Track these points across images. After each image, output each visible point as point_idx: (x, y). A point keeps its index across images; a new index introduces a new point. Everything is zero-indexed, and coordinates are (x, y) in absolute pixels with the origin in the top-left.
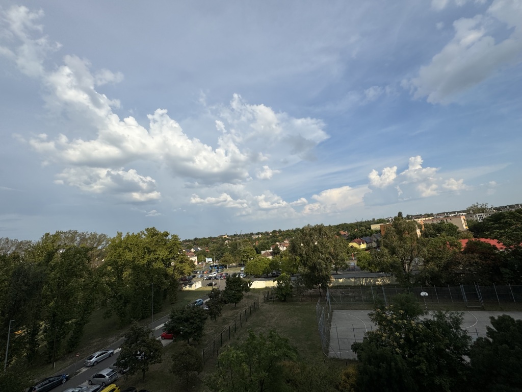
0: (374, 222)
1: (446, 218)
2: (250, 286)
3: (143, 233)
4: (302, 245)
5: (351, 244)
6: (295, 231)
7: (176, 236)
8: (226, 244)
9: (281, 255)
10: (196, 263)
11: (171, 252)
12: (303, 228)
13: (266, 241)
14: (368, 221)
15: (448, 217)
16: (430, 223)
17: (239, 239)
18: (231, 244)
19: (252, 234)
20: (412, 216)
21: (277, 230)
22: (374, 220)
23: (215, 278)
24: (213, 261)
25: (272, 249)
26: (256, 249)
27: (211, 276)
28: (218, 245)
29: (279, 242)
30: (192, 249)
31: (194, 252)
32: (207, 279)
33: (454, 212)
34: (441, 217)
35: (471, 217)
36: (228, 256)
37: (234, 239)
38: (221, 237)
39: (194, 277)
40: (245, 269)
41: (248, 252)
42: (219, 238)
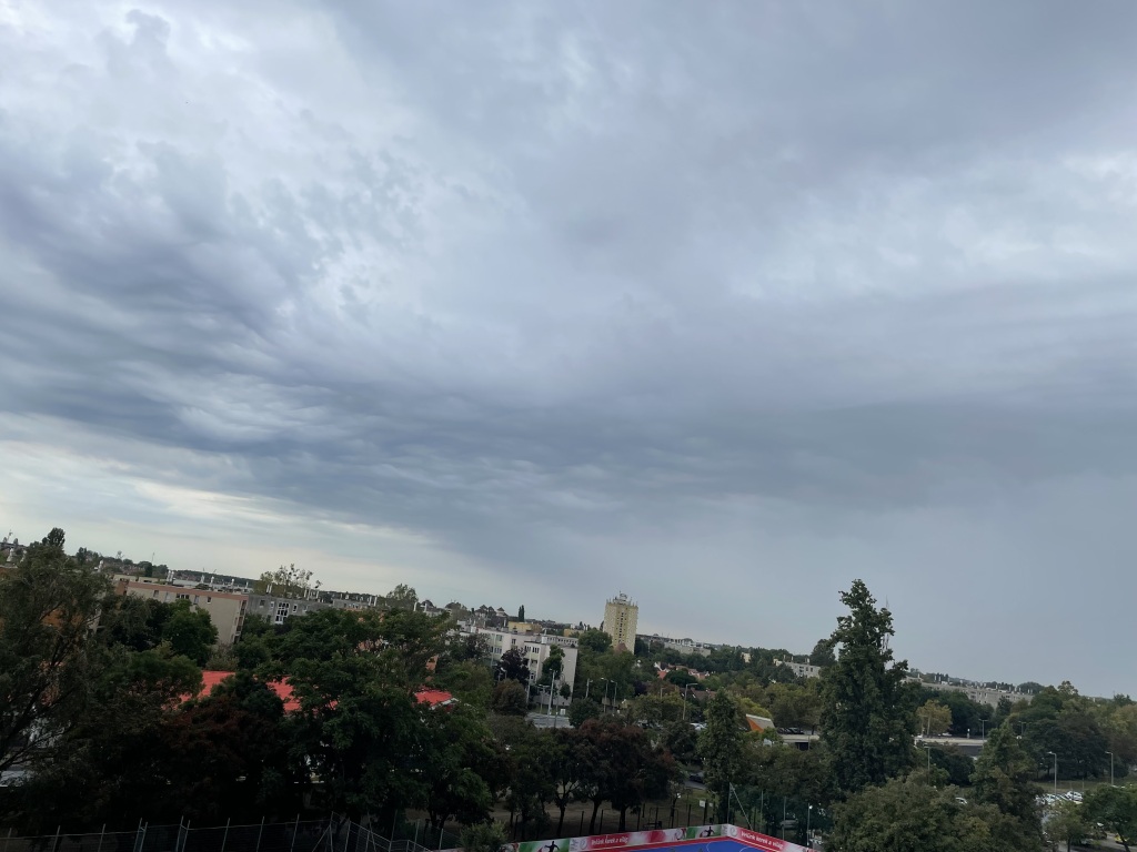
1: (199, 592)
15: (205, 589)
16: (147, 596)
33: (227, 579)
34: (189, 584)
35: (262, 603)
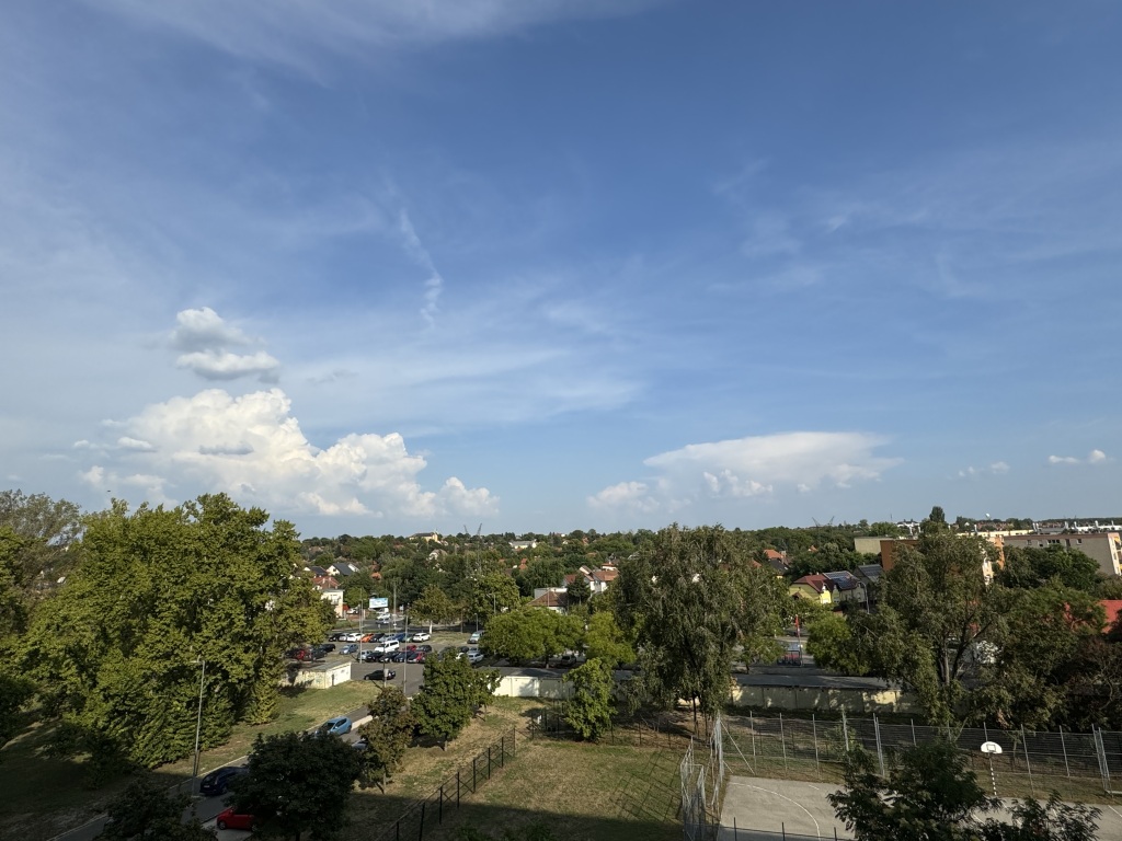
0: (865, 531)
1: (1068, 536)
2: (493, 689)
3: (192, 508)
4: (654, 579)
5: (793, 591)
6: (635, 540)
7: (287, 524)
8: (434, 561)
9: (590, 605)
10: (339, 610)
11: (268, 573)
12: (662, 532)
13: (549, 561)
14: (848, 527)
15: (1073, 532)
16: (1022, 545)
17: (473, 549)
18: (448, 560)
19: (511, 537)
20: (973, 522)
21: (586, 531)
22: (864, 523)
23: (393, 657)
24: (390, 607)
25: (565, 583)
26: (519, 583)
27: (381, 650)
28: (410, 562)
29: (589, 565)
30: (332, 568)
31: (336, 577)
32: (368, 660)
34: (1054, 533)
36: (435, 595)
37: (457, 546)
38: (419, 538)
39: (330, 649)
40: (483, 638)
41: (497, 590)
42: (414, 541)
